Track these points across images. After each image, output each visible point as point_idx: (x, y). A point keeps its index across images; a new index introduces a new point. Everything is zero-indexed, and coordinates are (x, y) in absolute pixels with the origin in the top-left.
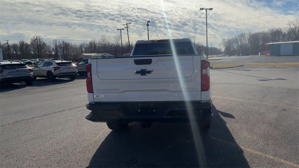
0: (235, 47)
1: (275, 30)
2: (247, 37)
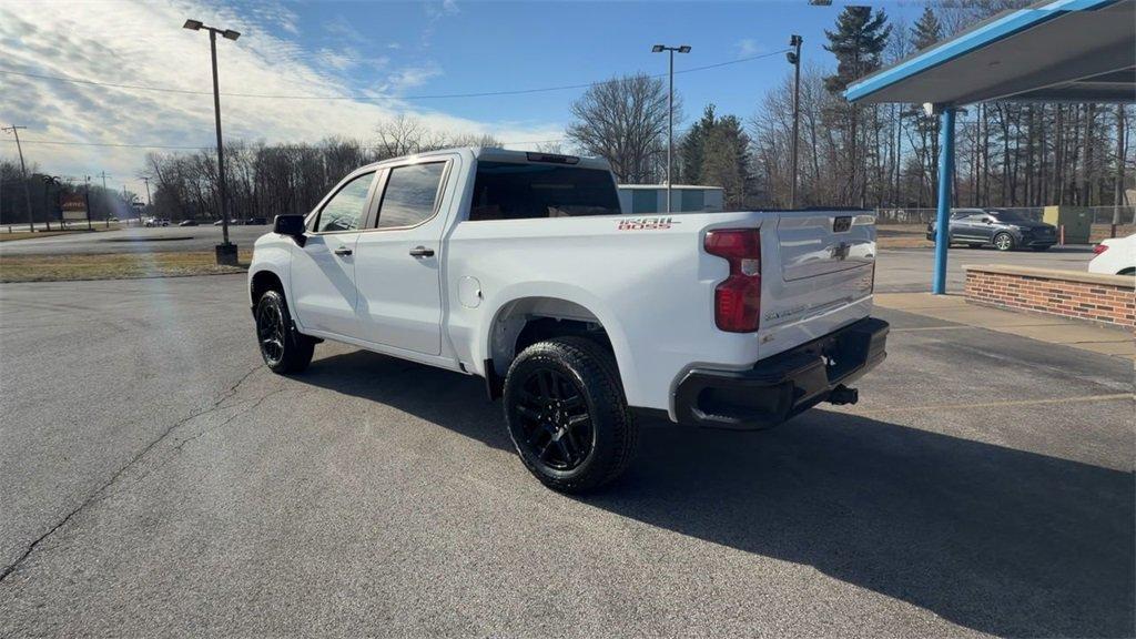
0: (204, 191)
1: (340, 144)
2: (250, 155)
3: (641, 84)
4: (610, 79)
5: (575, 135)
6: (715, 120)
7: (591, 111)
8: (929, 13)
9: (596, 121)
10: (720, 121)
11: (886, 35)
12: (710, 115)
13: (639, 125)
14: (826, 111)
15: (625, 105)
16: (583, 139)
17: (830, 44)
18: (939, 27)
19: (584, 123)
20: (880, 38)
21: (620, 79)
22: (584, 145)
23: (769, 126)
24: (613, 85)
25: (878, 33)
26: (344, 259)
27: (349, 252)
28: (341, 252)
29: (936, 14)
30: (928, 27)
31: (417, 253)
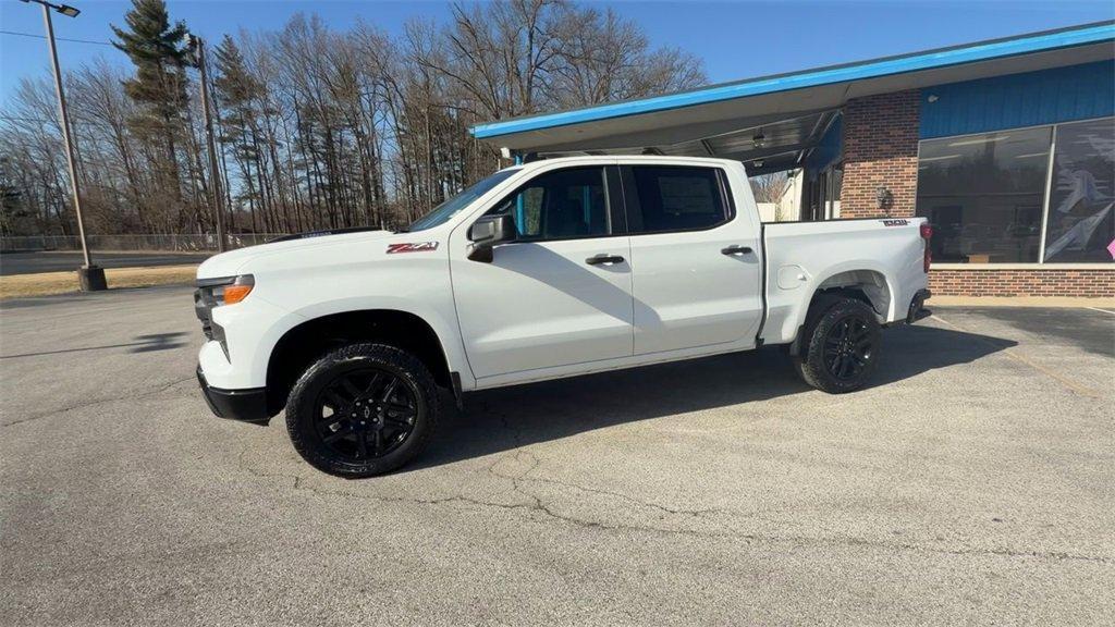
11: (189, 50)
17: (121, 42)
18: (242, 57)
20: (183, 53)
25: (180, 46)
26: (606, 268)
27: (617, 260)
28: (599, 261)
29: (237, 43)
30: (230, 56)
31: (730, 251)
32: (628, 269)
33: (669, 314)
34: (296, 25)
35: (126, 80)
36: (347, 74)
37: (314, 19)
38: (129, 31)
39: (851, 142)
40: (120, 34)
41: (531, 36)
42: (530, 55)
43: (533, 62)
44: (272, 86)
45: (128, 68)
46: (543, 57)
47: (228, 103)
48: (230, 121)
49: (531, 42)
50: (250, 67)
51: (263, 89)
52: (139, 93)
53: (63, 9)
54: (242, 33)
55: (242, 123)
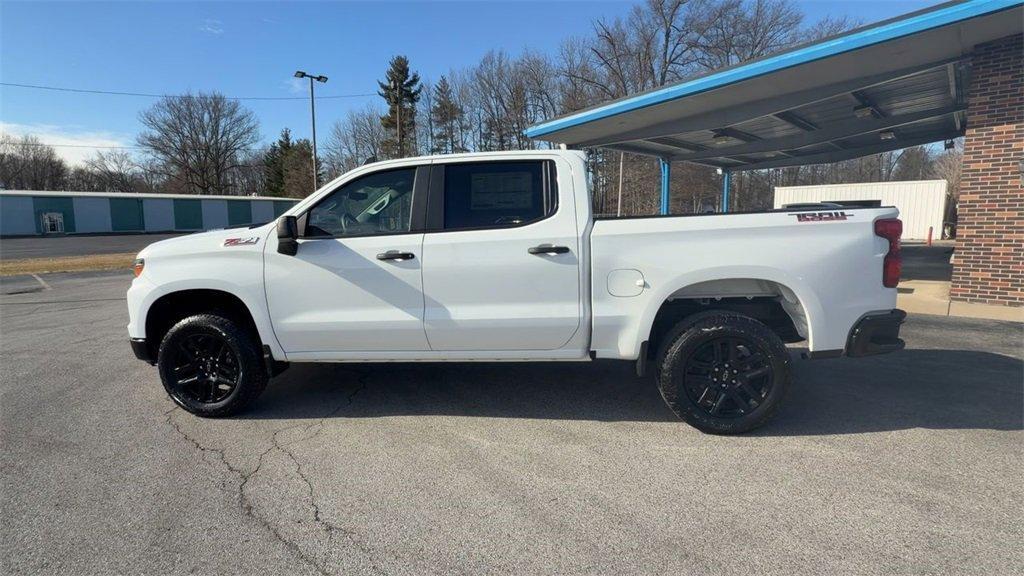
3: (217, 104)
4: (184, 94)
5: (148, 145)
6: (291, 142)
7: (165, 122)
8: (444, 81)
9: (172, 135)
10: (296, 143)
11: (419, 91)
12: (286, 137)
13: (217, 140)
14: (384, 144)
15: (201, 120)
16: (156, 148)
17: (383, 91)
18: (450, 91)
19: (156, 134)
20: (416, 93)
21: (195, 95)
22: (159, 156)
23: (339, 150)
24: (188, 100)
25: (414, 89)
26: (398, 264)
27: (407, 256)
28: (390, 257)
29: (448, 81)
30: (444, 90)
31: (542, 251)
32: (418, 266)
33: (461, 313)
34: (488, 60)
35: (383, 116)
36: (518, 93)
37: (501, 54)
38: (386, 83)
39: (979, 99)
40: (383, 86)
41: (668, 35)
42: (665, 53)
43: (668, 58)
44: (466, 108)
45: (384, 108)
46: (678, 52)
47: (439, 123)
48: (440, 136)
49: (667, 41)
50: (454, 98)
51: (461, 112)
52: (389, 123)
53: (319, 79)
54: (452, 74)
55: (445, 137)
